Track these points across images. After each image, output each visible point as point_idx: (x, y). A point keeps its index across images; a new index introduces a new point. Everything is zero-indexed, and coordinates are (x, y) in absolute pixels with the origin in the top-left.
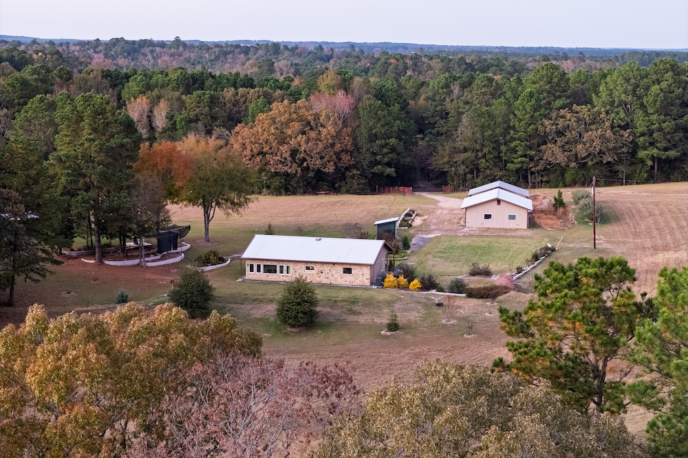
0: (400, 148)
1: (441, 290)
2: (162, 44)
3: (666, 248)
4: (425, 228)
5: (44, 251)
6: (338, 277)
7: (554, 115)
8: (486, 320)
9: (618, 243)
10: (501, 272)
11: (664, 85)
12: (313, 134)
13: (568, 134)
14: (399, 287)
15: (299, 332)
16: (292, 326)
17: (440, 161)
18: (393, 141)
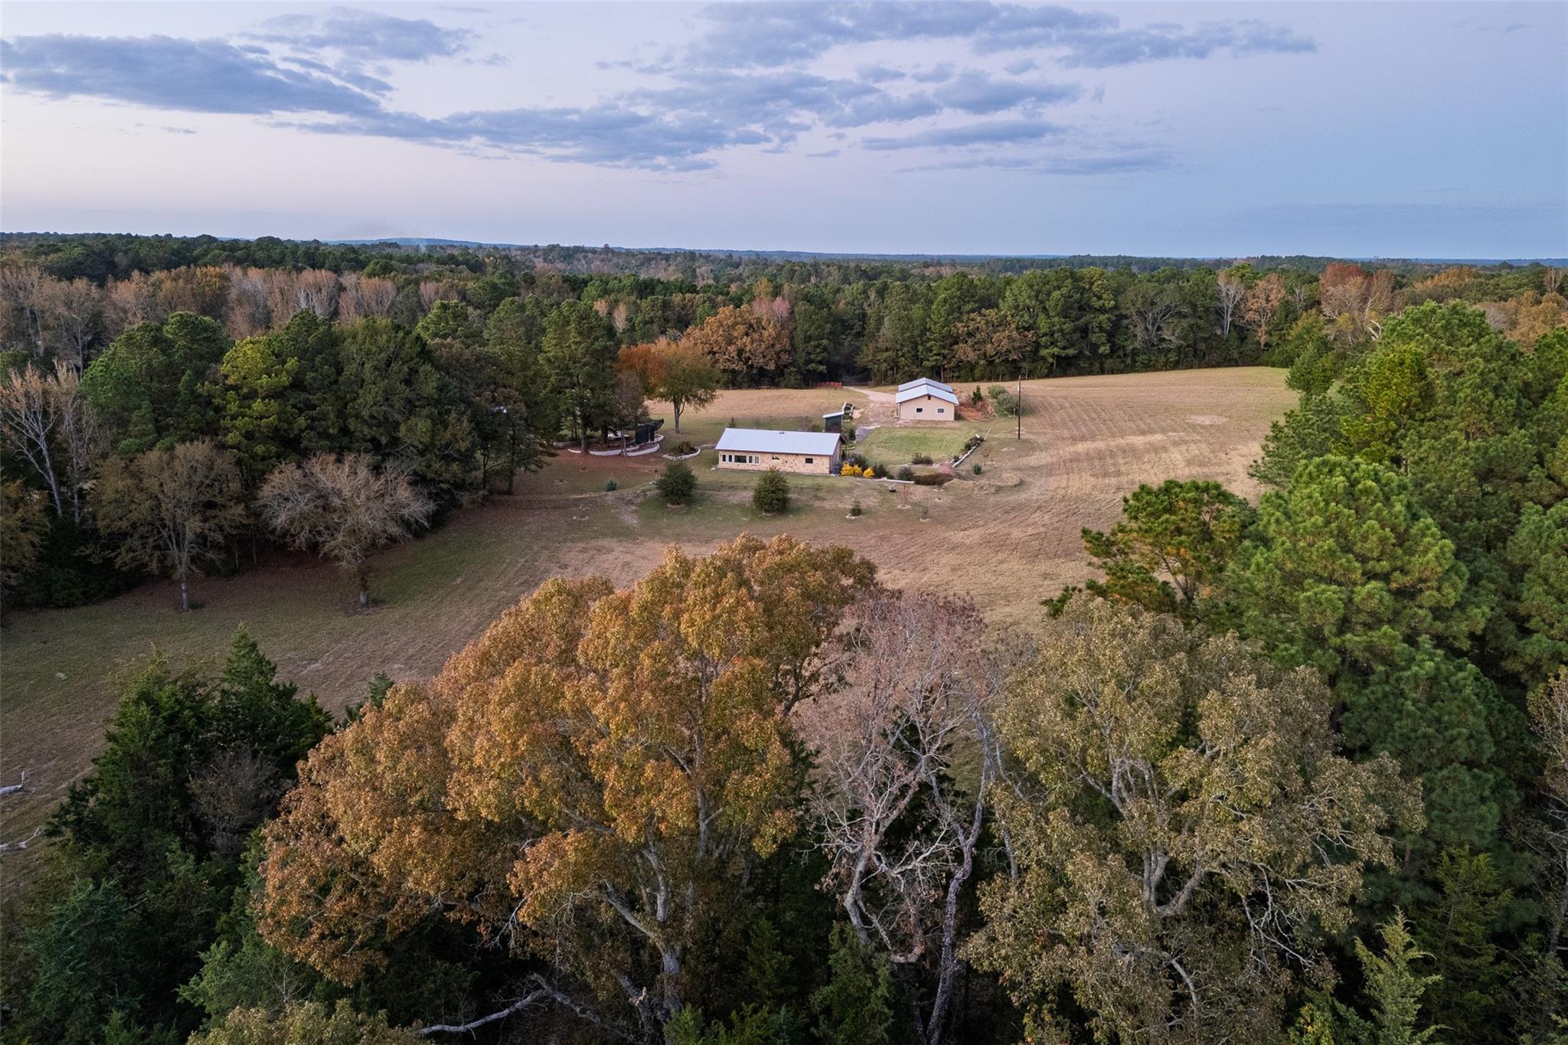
0: (831, 347)
1: (891, 477)
2: (594, 251)
3: (1083, 439)
4: (864, 420)
5: (541, 445)
6: (800, 466)
7: (965, 317)
8: (936, 505)
9: (1039, 434)
10: (940, 460)
11: (1064, 290)
12: (756, 336)
13: (978, 336)
14: (854, 474)
15: (774, 517)
16: (766, 511)
17: (864, 359)
18: (825, 342)
